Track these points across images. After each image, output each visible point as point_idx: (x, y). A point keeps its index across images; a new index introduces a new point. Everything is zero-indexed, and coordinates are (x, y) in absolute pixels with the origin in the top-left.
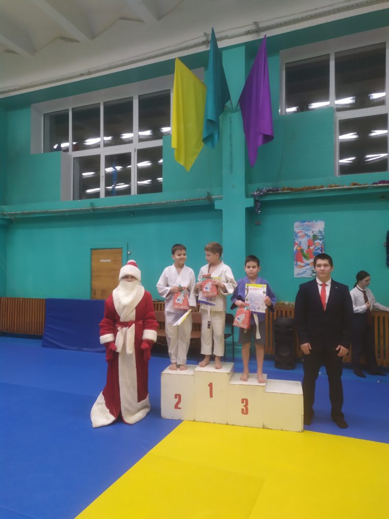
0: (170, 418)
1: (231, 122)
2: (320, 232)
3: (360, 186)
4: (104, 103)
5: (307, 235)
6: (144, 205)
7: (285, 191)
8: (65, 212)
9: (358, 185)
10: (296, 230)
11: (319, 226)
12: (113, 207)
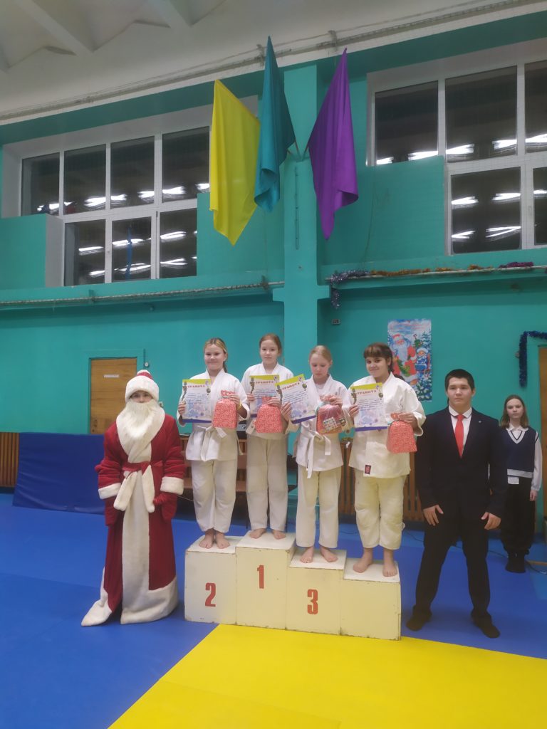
0: (199, 621)
1: (296, 175)
2: (425, 336)
3: (481, 270)
4: (112, 144)
5: (406, 339)
6: (169, 294)
7: (375, 276)
8: (51, 303)
9: (479, 269)
10: (391, 333)
11: (424, 328)
12: (123, 297)
